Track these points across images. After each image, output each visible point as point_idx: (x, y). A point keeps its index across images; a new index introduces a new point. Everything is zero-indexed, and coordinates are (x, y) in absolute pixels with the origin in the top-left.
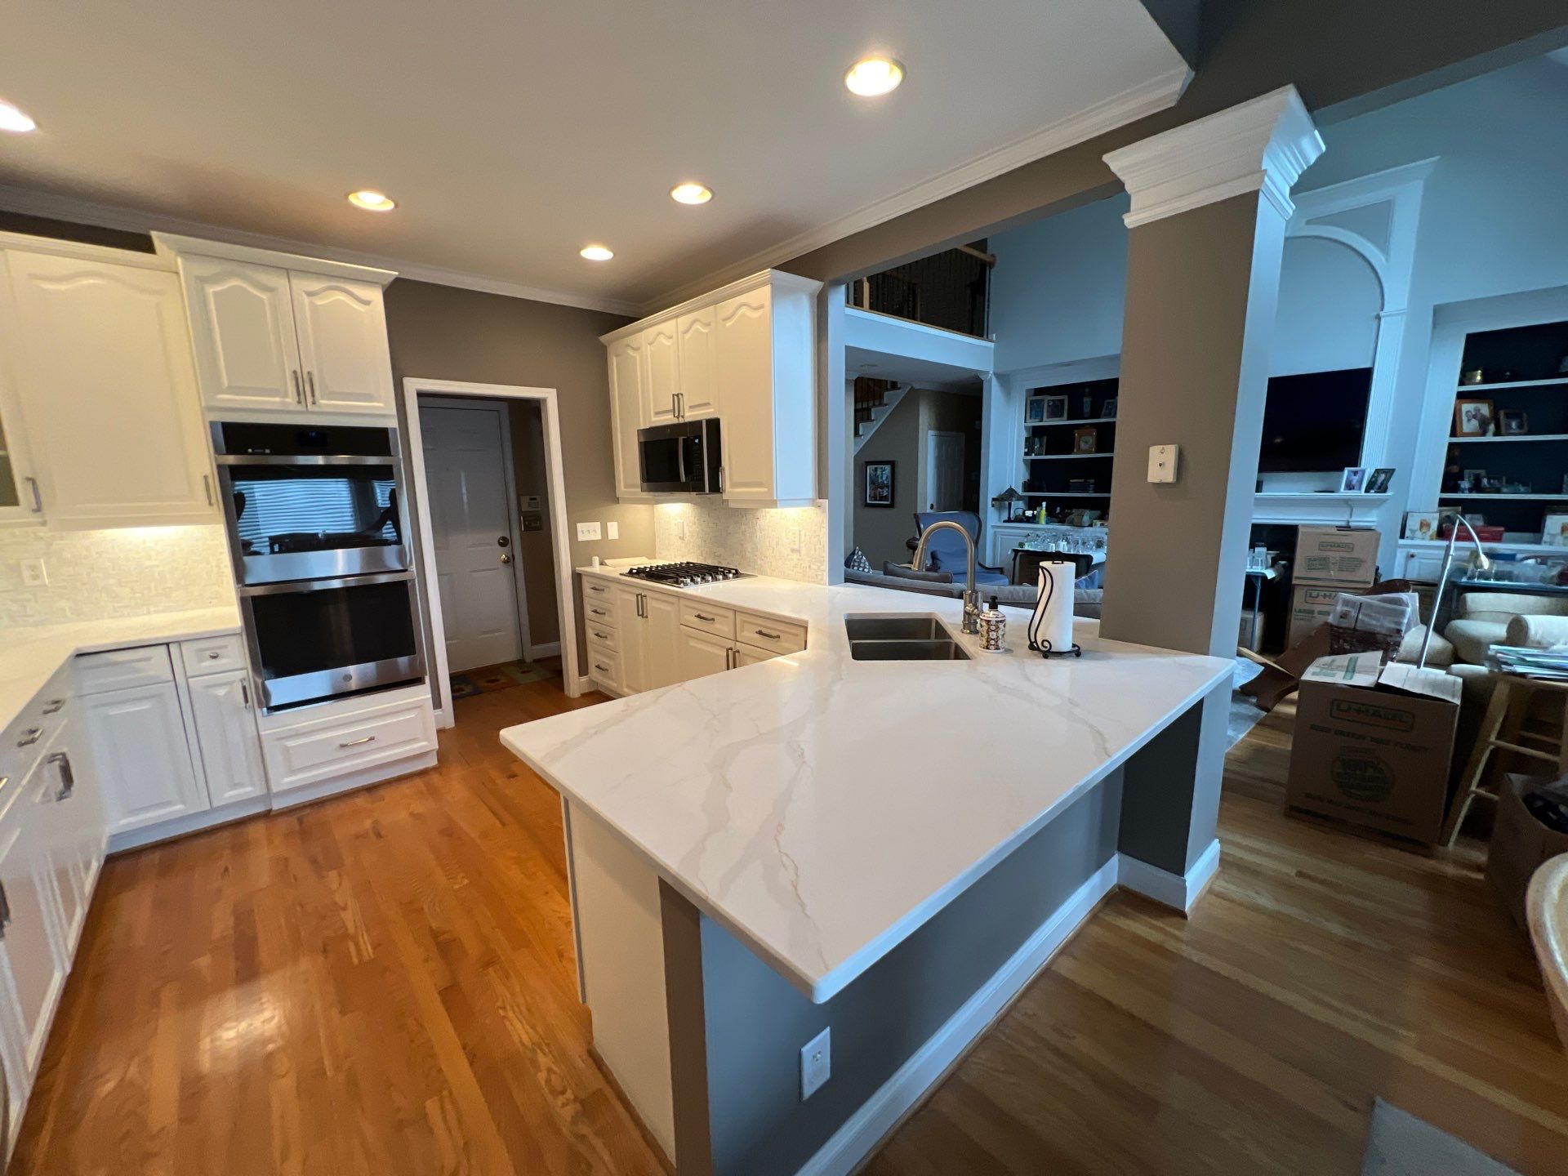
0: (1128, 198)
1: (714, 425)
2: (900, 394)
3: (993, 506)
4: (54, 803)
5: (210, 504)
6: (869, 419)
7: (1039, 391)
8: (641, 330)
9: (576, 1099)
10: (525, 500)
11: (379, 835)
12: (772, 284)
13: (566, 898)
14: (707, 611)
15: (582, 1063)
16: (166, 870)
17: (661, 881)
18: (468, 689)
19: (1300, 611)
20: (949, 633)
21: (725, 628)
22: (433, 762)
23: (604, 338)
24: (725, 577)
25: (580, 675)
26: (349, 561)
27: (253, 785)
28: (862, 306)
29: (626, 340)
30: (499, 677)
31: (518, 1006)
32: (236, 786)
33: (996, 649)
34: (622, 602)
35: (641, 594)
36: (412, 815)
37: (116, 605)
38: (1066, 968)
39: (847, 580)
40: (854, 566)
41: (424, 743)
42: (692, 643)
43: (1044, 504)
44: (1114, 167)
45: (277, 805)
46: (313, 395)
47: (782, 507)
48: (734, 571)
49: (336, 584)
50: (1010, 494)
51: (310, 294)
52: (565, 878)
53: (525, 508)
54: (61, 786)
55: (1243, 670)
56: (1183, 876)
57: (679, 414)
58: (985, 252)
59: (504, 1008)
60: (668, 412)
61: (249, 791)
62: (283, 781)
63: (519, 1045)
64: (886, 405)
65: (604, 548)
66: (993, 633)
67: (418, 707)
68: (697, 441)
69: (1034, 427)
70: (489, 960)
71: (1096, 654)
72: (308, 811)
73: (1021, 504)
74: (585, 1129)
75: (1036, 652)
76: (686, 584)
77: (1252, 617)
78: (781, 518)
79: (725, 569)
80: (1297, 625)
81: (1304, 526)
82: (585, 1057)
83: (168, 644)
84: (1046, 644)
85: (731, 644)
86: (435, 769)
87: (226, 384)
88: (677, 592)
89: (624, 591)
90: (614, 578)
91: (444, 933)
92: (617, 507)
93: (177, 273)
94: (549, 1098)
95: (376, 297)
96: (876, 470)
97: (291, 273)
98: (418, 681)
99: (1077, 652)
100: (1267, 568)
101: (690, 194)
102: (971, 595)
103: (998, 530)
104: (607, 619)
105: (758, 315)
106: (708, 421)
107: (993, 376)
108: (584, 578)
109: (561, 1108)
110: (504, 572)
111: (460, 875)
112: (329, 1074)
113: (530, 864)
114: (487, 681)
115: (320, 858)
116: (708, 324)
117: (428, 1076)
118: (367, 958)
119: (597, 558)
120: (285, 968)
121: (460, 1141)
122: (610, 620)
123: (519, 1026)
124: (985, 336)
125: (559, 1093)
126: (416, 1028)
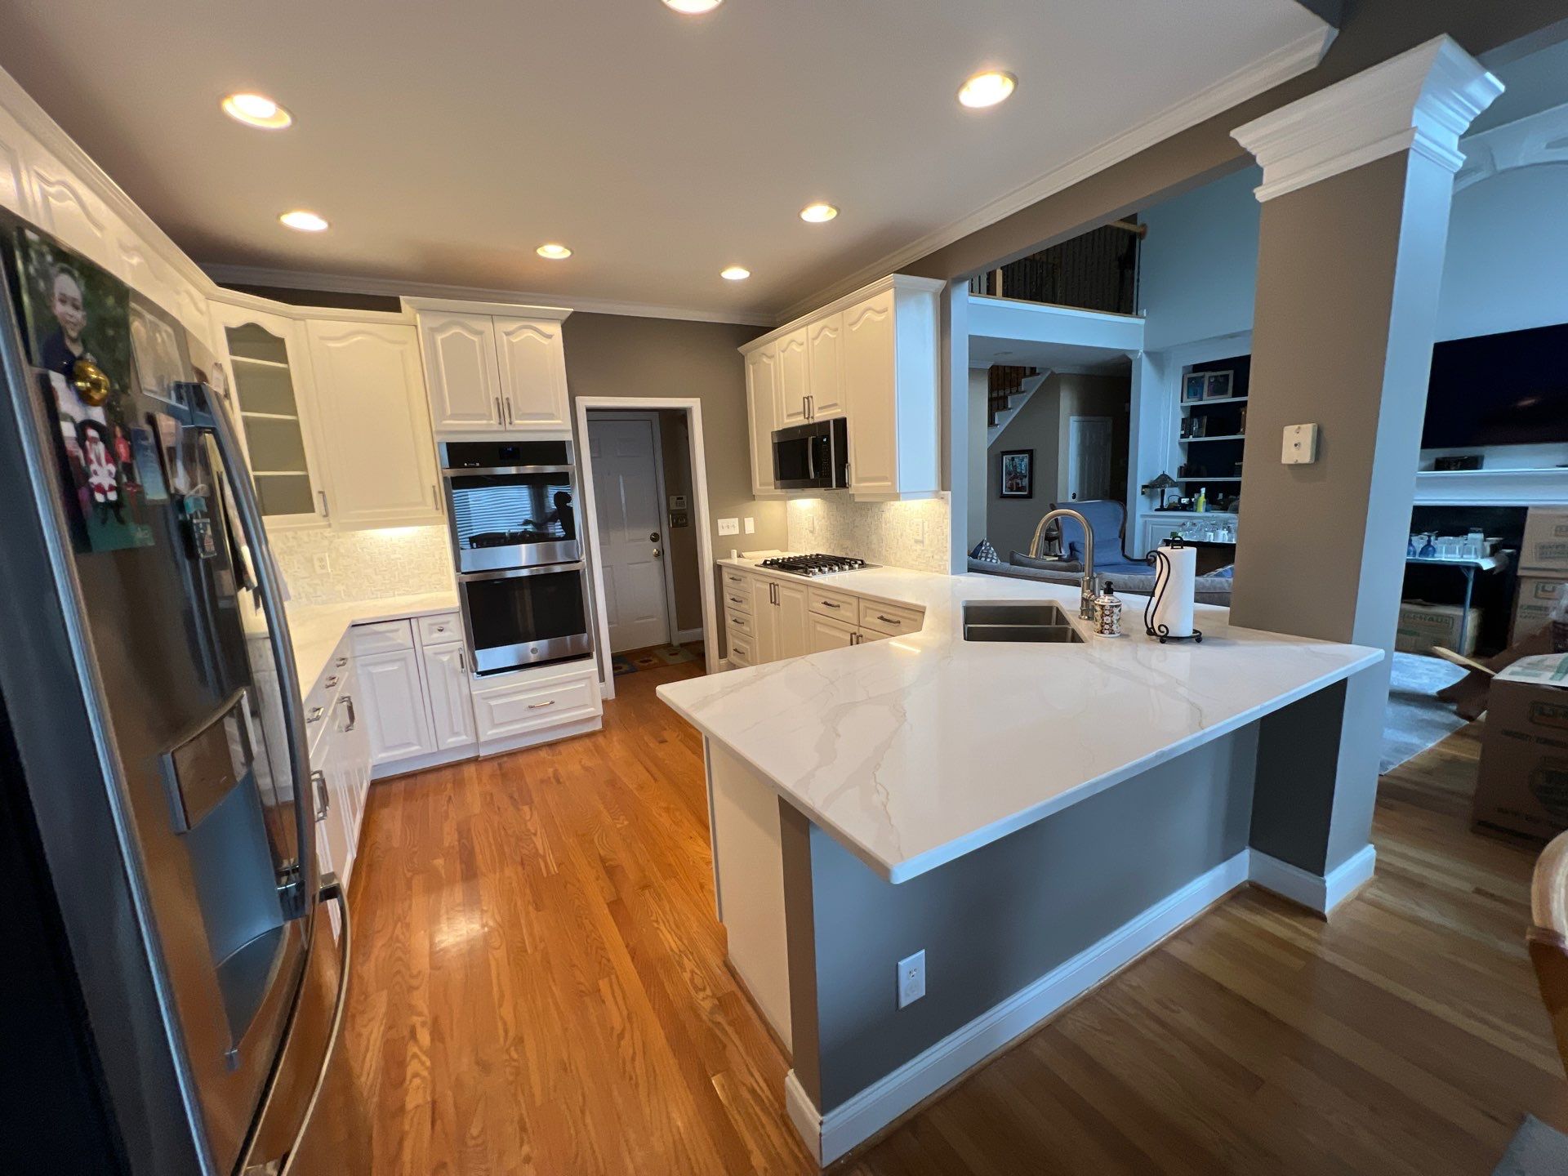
0: (1260, 170)
1: (841, 424)
2: (1040, 380)
3: (1143, 493)
4: (345, 733)
5: (437, 509)
6: (1005, 407)
7: (1197, 368)
8: (776, 338)
9: (714, 995)
10: (673, 499)
11: (558, 781)
12: (895, 288)
13: (709, 845)
14: (833, 598)
15: (719, 972)
16: (409, 795)
17: (781, 799)
18: (625, 668)
19: (1529, 607)
20: (1068, 619)
21: (850, 614)
22: (598, 726)
23: (741, 349)
24: (851, 567)
25: (720, 657)
26: (529, 555)
27: (466, 735)
28: (995, 295)
29: (762, 349)
30: (651, 658)
31: (668, 921)
32: (455, 734)
33: (1111, 633)
34: (757, 589)
35: (773, 584)
36: (586, 769)
37: (373, 589)
38: (1180, 950)
39: (970, 570)
40: (981, 557)
41: (592, 709)
42: (819, 628)
43: (1203, 490)
44: (1243, 142)
45: (484, 752)
46: (510, 417)
47: (906, 499)
48: (860, 562)
49: (525, 573)
50: (1164, 480)
51: (508, 334)
52: (708, 829)
53: (673, 507)
54: (348, 721)
55: (1447, 674)
56: (1322, 875)
57: (809, 415)
58: (1135, 223)
59: (657, 921)
60: (799, 414)
61: (464, 739)
62: (488, 733)
63: (669, 951)
64: (1023, 392)
65: (742, 542)
66: (1107, 617)
67: (588, 678)
68: (825, 440)
69: (1192, 407)
70: (646, 886)
71: (1219, 640)
72: (505, 759)
73: (1176, 491)
74: (720, 1018)
75: (1154, 637)
76: (814, 574)
77: (1462, 614)
78: (905, 510)
79: (851, 560)
80: (1523, 624)
81: (1537, 507)
82: (721, 964)
83: (410, 619)
84: (1163, 629)
85: (855, 629)
86: (600, 732)
87: (449, 412)
88: (806, 581)
89: (758, 580)
90: (751, 569)
91: (611, 860)
92: (753, 504)
93: (416, 326)
94: (693, 992)
95: (556, 330)
96: (1013, 459)
97: (495, 318)
98: (588, 656)
99: (1197, 638)
100: (1483, 557)
101: (818, 213)
102: (1089, 581)
103: (1148, 519)
104: (744, 606)
105: (883, 318)
106: (835, 421)
107: (1144, 355)
108: (725, 570)
109: (702, 1000)
110: (655, 565)
111: (622, 817)
112: (529, 951)
113: (678, 814)
114: (641, 662)
115: (516, 796)
116: (836, 330)
117: (600, 963)
118: (553, 873)
119: (735, 551)
120: (495, 873)
121: (625, 1013)
122: (746, 607)
123: (669, 936)
124: (1134, 313)
125: (701, 990)
126: (591, 927)
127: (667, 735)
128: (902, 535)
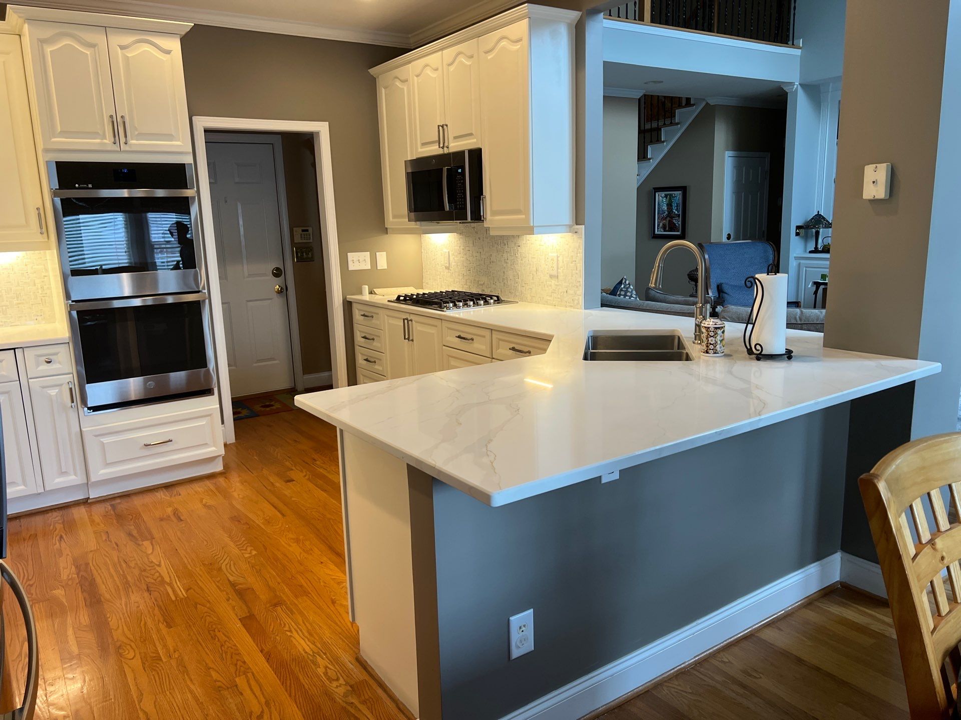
1: (476, 155)
2: (690, 114)
5: (42, 233)
6: (658, 140)
8: (410, 62)
9: (346, 684)
10: (298, 231)
11: (180, 519)
12: (530, 18)
14: (467, 331)
15: (352, 666)
17: (408, 466)
20: (685, 345)
21: (483, 347)
22: (220, 466)
23: (373, 71)
24: (486, 303)
27: (76, 474)
28: (643, 21)
29: (396, 72)
30: (272, 403)
31: (301, 631)
32: (63, 473)
33: (714, 353)
34: (390, 326)
35: (407, 319)
36: (205, 506)
40: (618, 294)
41: (214, 449)
42: (453, 362)
45: (94, 494)
46: (126, 136)
48: (495, 298)
49: (144, 302)
50: (818, 220)
51: (122, 48)
53: (298, 239)
57: (444, 143)
59: (290, 631)
60: (433, 142)
61: (74, 478)
62: (100, 472)
63: (303, 653)
64: (678, 124)
65: (373, 277)
66: (712, 338)
67: (210, 416)
68: (460, 171)
70: (277, 603)
72: (118, 501)
74: (354, 700)
75: (753, 356)
76: (448, 308)
79: (487, 295)
82: (354, 661)
83: (14, 349)
84: (758, 347)
85: (488, 361)
86: (221, 473)
87: (59, 129)
88: (441, 315)
89: (390, 316)
90: (382, 304)
91: (240, 584)
92: (386, 238)
93: (21, 36)
94: (327, 682)
95: (175, 46)
96: (666, 196)
97: (109, 30)
98: (208, 392)
99: (789, 355)
102: (701, 308)
103: (802, 261)
104: (376, 344)
105: (518, 47)
106: (470, 151)
107: (799, 87)
108: (354, 305)
109: (336, 688)
110: (277, 303)
111: (249, 549)
112: (164, 660)
113: (307, 543)
114: (262, 407)
115: (135, 533)
116: (472, 57)
117: (236, 665)
118: (182, 597)
119: (367, 286)
120: (121, 599)
121: (263, 700)
122: (378, 345)
123: (302, 642)
124: (790, 43)
125: (334, 680)
126: (225, 638)
127: (293, 474)
128: (537, 270)
